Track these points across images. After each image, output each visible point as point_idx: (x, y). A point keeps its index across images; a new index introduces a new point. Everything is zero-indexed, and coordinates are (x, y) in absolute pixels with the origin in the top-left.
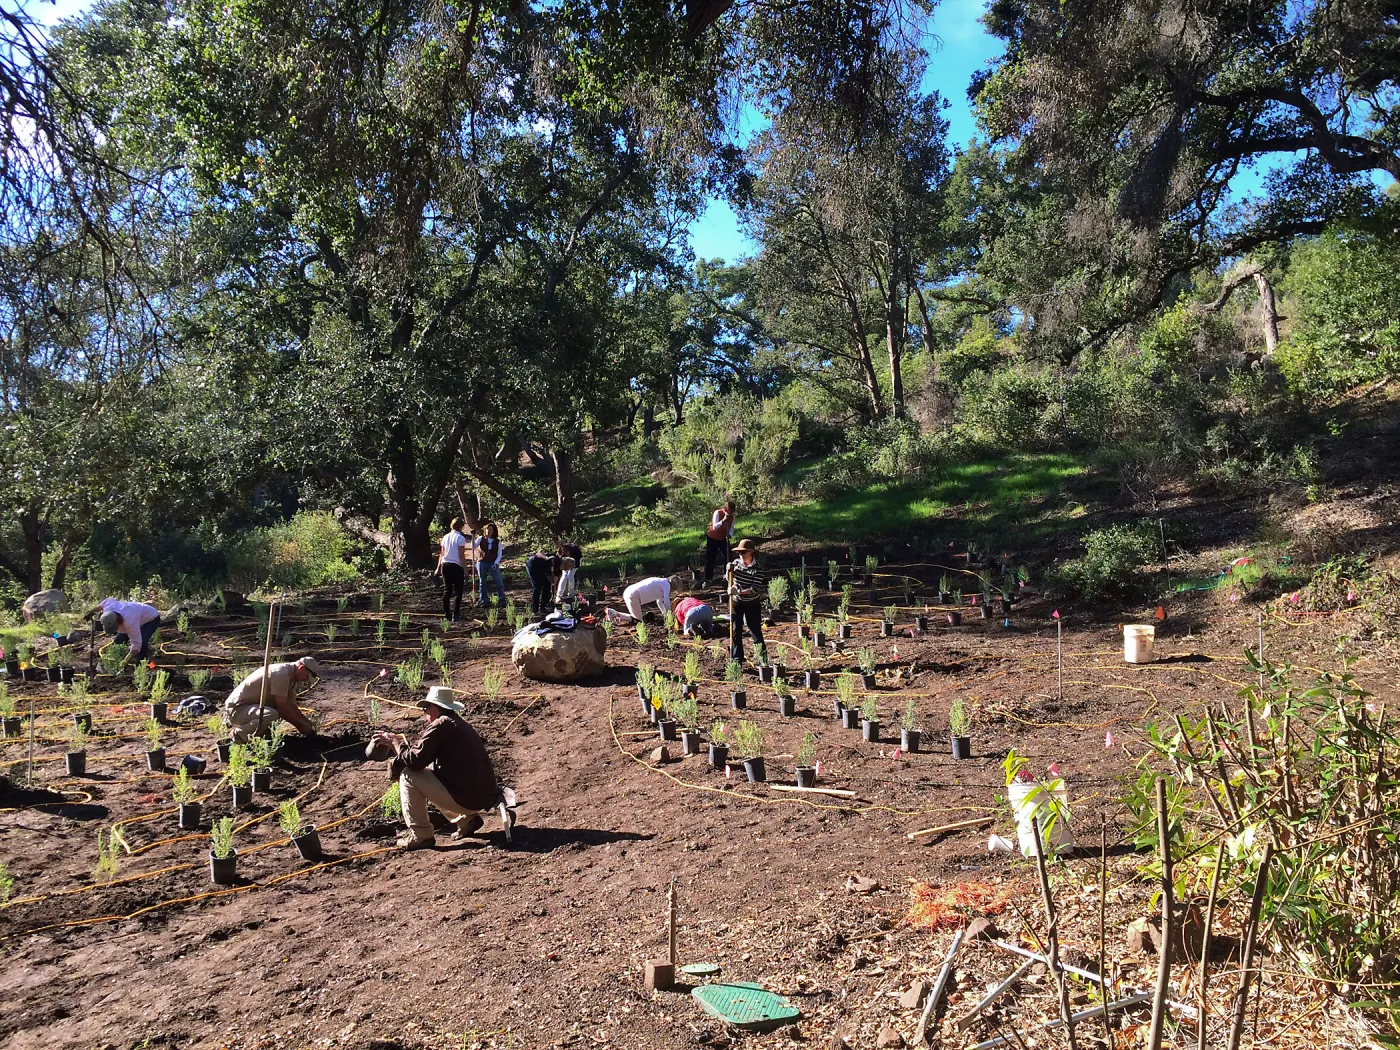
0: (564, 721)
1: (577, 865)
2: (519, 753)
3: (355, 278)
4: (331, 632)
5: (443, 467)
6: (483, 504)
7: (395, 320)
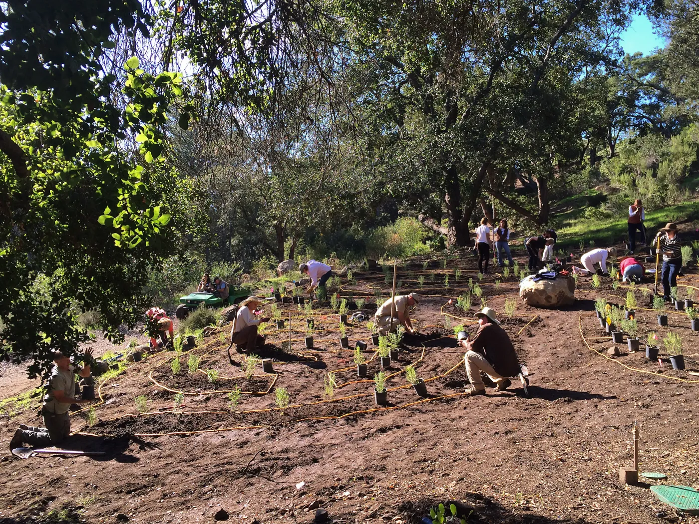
0: (552, 330)
1: (569, 411)
2: (528, 347)
3: (426, 90)
4: (421, 280)
5: (475, 190)
6: (496, 209)
7: (448, 110)
